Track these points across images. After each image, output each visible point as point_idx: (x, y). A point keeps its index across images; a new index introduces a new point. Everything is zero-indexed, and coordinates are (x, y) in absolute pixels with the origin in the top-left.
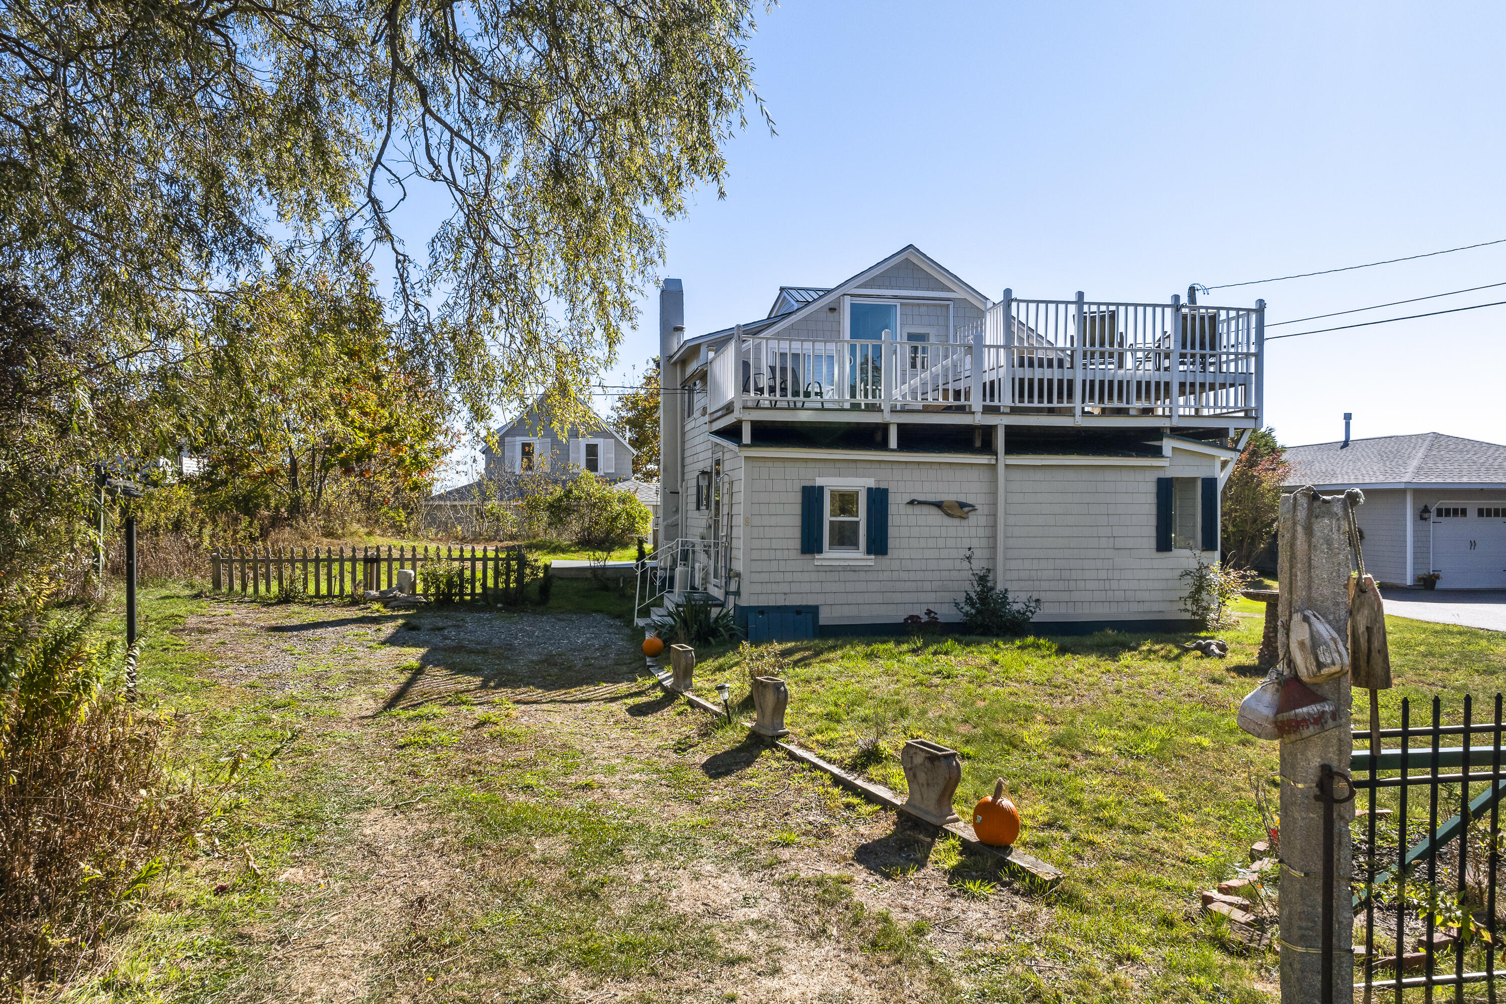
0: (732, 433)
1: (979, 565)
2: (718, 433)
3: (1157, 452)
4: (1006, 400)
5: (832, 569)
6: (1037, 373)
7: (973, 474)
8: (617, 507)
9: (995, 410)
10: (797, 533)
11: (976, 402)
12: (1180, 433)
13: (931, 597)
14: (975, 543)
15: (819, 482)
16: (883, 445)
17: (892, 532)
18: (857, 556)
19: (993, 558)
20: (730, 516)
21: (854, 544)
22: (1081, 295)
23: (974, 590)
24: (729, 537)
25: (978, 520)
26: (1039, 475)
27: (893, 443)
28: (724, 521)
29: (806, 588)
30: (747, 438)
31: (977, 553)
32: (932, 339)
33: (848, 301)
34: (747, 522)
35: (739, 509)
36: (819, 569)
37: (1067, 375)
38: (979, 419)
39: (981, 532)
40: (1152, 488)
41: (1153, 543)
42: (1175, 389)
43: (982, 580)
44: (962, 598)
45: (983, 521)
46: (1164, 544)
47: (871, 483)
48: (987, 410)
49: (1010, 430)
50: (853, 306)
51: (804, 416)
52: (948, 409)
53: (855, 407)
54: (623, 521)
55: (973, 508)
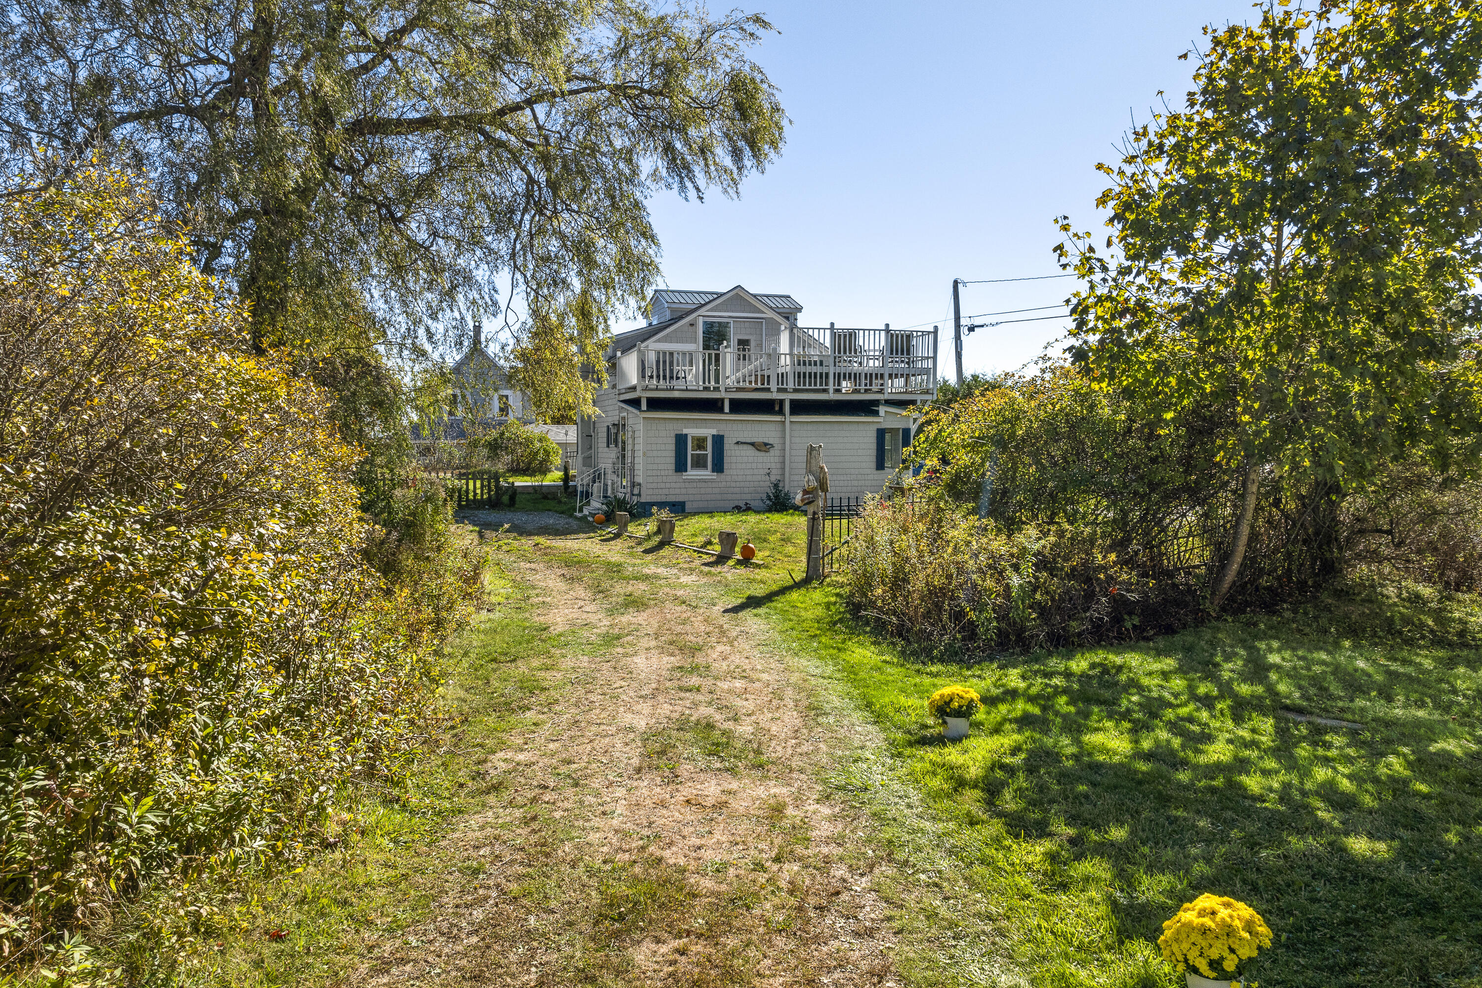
0: (635, 403)
1: (773, 478)
2: (624, 401)
3: (876, 413)
4: (791, 385)
5: (691, 481)
6: (808, 369)
7: (772, 427)
8: (538, 445)
9: (785, 390)
10: (673, 460)
11: (773, 386)
12: (888, 402)
13: (748, 497)
14: (773, 466)
15: (685, 431)
16: (721, 410)
17: (726, 460)
18: (706, 474)
19: (783, 474)
20: (633, 451)
21: (705, 466)
22: (832, 324)
23: (771, 491)
24: (633, 463)
25: (775, 453)
26: (810, 427)
27: (727, 409)
28: (629, 454)
29: (678, 491)
30: (644, 406)
31: (774, 472)
32: (753, 344)
33: (701, 320)
34: (644, 454)
35: (640, 447)
36: (685, 481)
37: (825, 370)
38: (775, 396)
39: (777, 459)
40: (874, 434)
41: (874, 465)
42: (886, 376)
43: (776, 486)
44: (764, 496)
45: (777, 453)
46: (880, 466)
47: (714, 432)
48: (779, 390)
49: (792, 401)
50: (705, 323)
51: (676, 394)
52: (756, 390)
53: (706, 389)
54: (541, 455)
55: (772, 446)
